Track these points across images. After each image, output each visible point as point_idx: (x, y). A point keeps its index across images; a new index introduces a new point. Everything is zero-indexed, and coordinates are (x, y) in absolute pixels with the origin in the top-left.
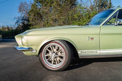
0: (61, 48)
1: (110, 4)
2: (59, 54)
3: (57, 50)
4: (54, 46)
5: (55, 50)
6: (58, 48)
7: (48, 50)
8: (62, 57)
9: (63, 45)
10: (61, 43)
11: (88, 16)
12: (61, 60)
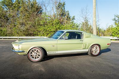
0: (39, 51)
1: (68, 14)
2: (38, 53)
3: (37, 52)
4: (35, 50)
5: (36, 52)
6: (37, 51)
7: (32, 52)
8: (39, 55)
9: (40, 49)
10: (39, 48)
11: (51, 23)
12: (39, 56)
